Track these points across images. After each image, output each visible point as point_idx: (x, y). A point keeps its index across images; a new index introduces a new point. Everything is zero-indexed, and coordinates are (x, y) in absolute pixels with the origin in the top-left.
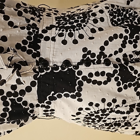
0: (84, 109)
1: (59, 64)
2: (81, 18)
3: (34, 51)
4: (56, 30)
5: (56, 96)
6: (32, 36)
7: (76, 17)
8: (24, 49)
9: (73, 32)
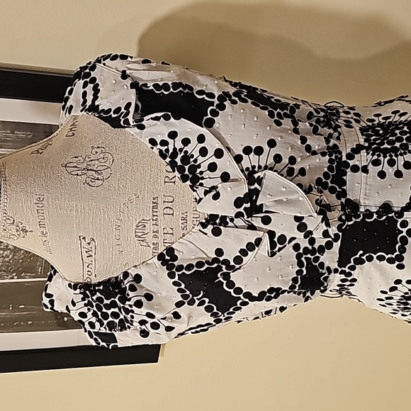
0: (404, 283)
1: (374, 210)
2: (406, 133)
3: (338, 190)
4: (368, 154)
5: (364, 258)
6: (334, 165)
7: (397, 132)
8: (325, 186)
9: (396, 159)
